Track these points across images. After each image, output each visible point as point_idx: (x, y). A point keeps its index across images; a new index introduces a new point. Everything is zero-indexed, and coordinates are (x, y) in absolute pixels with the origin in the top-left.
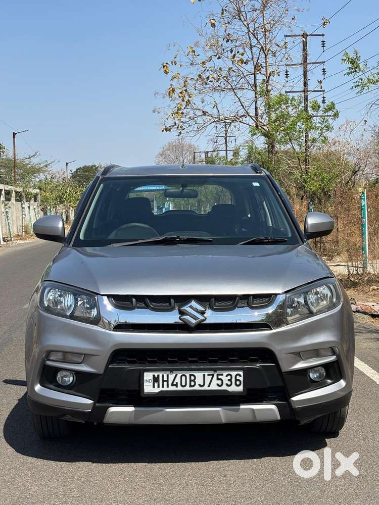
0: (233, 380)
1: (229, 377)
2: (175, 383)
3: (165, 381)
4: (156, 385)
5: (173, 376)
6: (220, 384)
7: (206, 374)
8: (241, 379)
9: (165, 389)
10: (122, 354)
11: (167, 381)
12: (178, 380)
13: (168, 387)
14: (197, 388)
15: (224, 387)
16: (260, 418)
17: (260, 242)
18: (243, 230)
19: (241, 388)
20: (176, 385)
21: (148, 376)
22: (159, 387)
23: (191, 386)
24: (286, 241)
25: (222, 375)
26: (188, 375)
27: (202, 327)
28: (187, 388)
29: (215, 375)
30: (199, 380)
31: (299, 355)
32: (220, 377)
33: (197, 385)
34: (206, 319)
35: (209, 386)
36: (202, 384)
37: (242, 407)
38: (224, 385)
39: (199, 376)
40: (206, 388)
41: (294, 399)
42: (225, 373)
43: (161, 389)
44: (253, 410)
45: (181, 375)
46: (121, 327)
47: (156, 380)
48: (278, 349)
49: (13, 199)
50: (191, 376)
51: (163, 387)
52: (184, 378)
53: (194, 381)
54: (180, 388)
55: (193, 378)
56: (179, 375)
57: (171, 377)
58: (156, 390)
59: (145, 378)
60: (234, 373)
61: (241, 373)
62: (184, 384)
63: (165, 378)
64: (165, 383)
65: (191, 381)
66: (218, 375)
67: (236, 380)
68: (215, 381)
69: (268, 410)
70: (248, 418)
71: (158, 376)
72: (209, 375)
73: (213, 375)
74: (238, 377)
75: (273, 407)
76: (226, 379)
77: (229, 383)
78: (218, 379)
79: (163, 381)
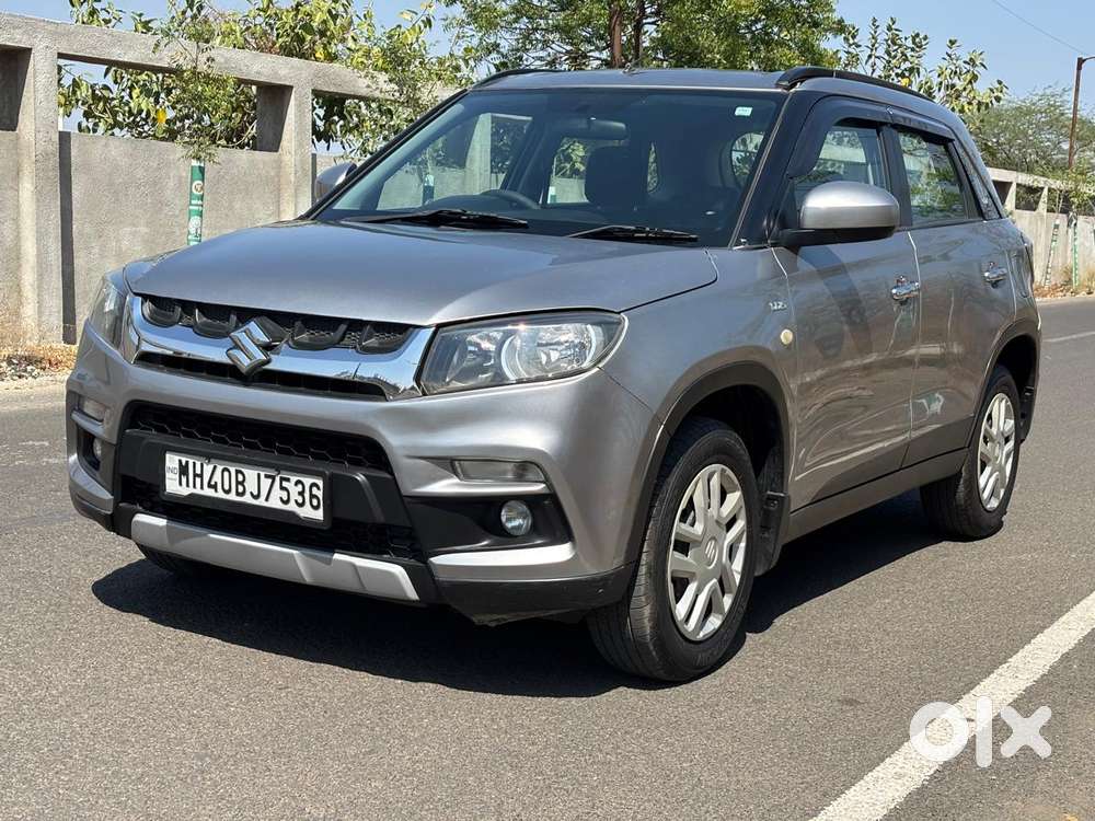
0: (307, 495)
1: (300, 488)
2: (213, 483)
3: (198, 475)
4: (184, 480)
5: (211, 467)
6: (285, 498)
7: (262, 474)
8: (320, 494)
9: (198, 491)
10: (142, 413)
11: (201, 476)
12: (217, 478)
13: (202, 488)
14: (247, 499)
15: (292, 507)
16: (373, 588)
17: (628, 237)
19: (319, 515)
20: (215, 487)
21: (172, 461)
22: (188, 485)
23: (238, 494)
24: (695, 240)
25: (288, 480)
26: (233, 470)
27: (263, 377)
28: (232, 497)
29: (278, 479)
30: (251, 486)
31: (450, 463)
32: (285, 484)
33: (248, 493)
34: (268, 362)
35: (267, 500)
36: (256, 493)
37: (337, 556)
38: (292, 502)
39: (251, 474)
40: (261, 502)
41: (437, 560)
42: (294, 479)
43: (191, 490)
44: (354, 566)
45: (222, 467)
46: (147, 359)
47: (183, 470)
50: (238, 472)
51: (194, 486)
52: (226, 474)
53: (242, 483)
54: (221, 494)
55: (240, 478)
56: (220, 468)
57: (208, 469)
58: (185, 491)
59: (168, 464)
60: (308, 481)
61: (320, 483)
62: (227, 488)
63: (198, 472)
64: (198, 480)
65: (238, 483)
66: (282, 479)
67: (312, 496)
68: (277, 493)
69: (390, 575)
71: (187, 462)
72: (266, 476)
73: (273, 478)
74: (315, 490)
75: (398, 570)
76: (295, 491)
77: (300, 500)
78: (282, 488)
79: (195, 475)
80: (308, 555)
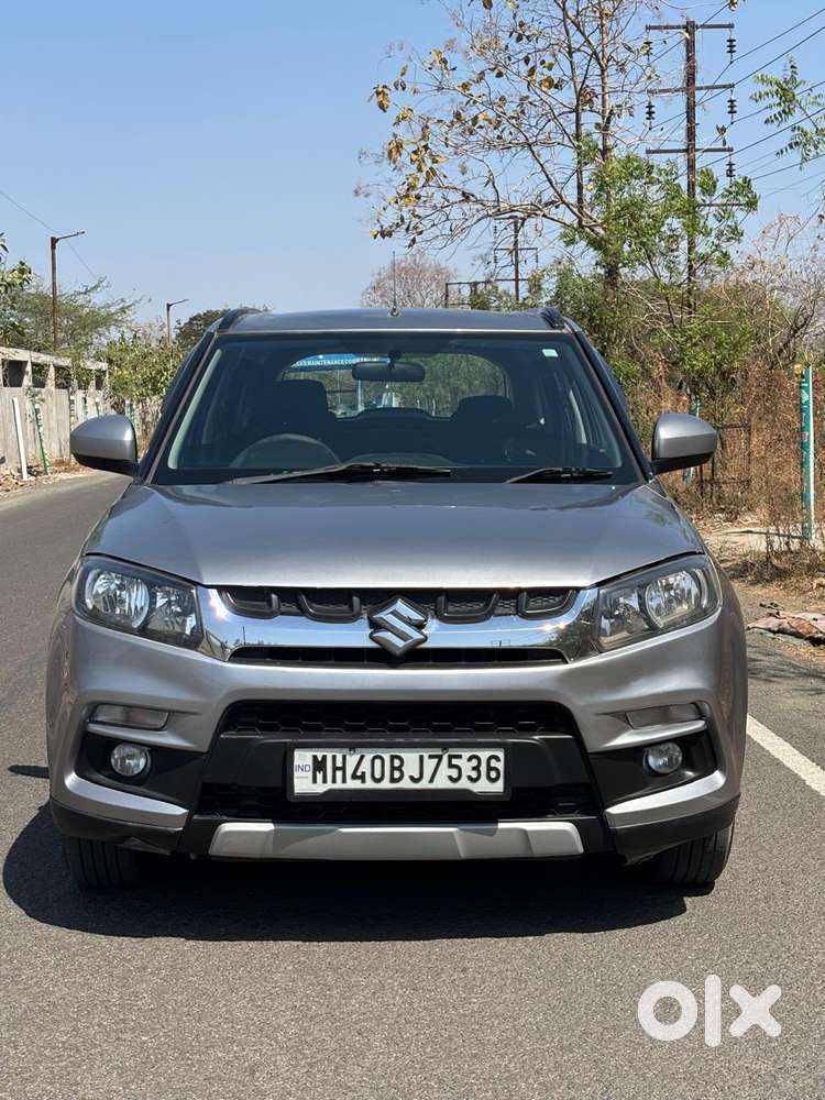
0: (483, 769)
1: (474, 763)
2: (359, 774)
3: (339, 769)
4: (320, 776)
5: (357, 757)
6: (455, 776)
7: (426, 756)
8: (500, 766)
9: (339, 785)
10: (248, 712)
11: (343, 769)
12: (365, 767)
13: (344, 781)
14: (406, 784)
15: (464, 784)
16: (539, 850)
17: (554, 478)
18: (529, 452)
19: (499, 787)
20: (362, 778)
21: (303, 758)
22: (325, 781)
23: (393, 780)
24: (609, 476)
25: (460, 757)
26: (387, 757)
27: (419, 656)
28: (386, 784)
29: (445, 758)
30: (411, 767)
31: (626, 717)
32: (454, 761)
33: (406, 777)
34: (426, 639)
35: (431, 781)
36: (417, 777)
37: (501, 826)
38: (464, 778)
39: (411, 758)
40: (424, 784)
41: (613, 810)
42: (466, 754)
43: (329, 785)
44: (525, 832)
45: (372, 756)
46: (246, 654)
47: (319, 765)
48: (581, 704)
49: (51, 384)
50: (393, 758)
51: (334, 781)
52: (378, 763)
53: (399, 769)
54: (370, 784)
55: (397, 763)
56: (368, 757)
57: (352, 760)
58: (320, 788)
59: (297, 762)
60: (484, 754)
61: (501, 754)
62: (378, 775)
63: (339, 764)
64: (339, 774)
65: (393, 768)
66: (450, 757)
67: (490, 769)
68: (444, 770)
69: (556, 832)
70: (515, 850)
71: (324, 757)
72: (431, 757)
73: (440, 758)
74: (493, 763)
75: (568, 827)
76: (467, 767)
77: (474, 774)
78: (451, 766)
79: (335, 769)
80: (468, 830)
